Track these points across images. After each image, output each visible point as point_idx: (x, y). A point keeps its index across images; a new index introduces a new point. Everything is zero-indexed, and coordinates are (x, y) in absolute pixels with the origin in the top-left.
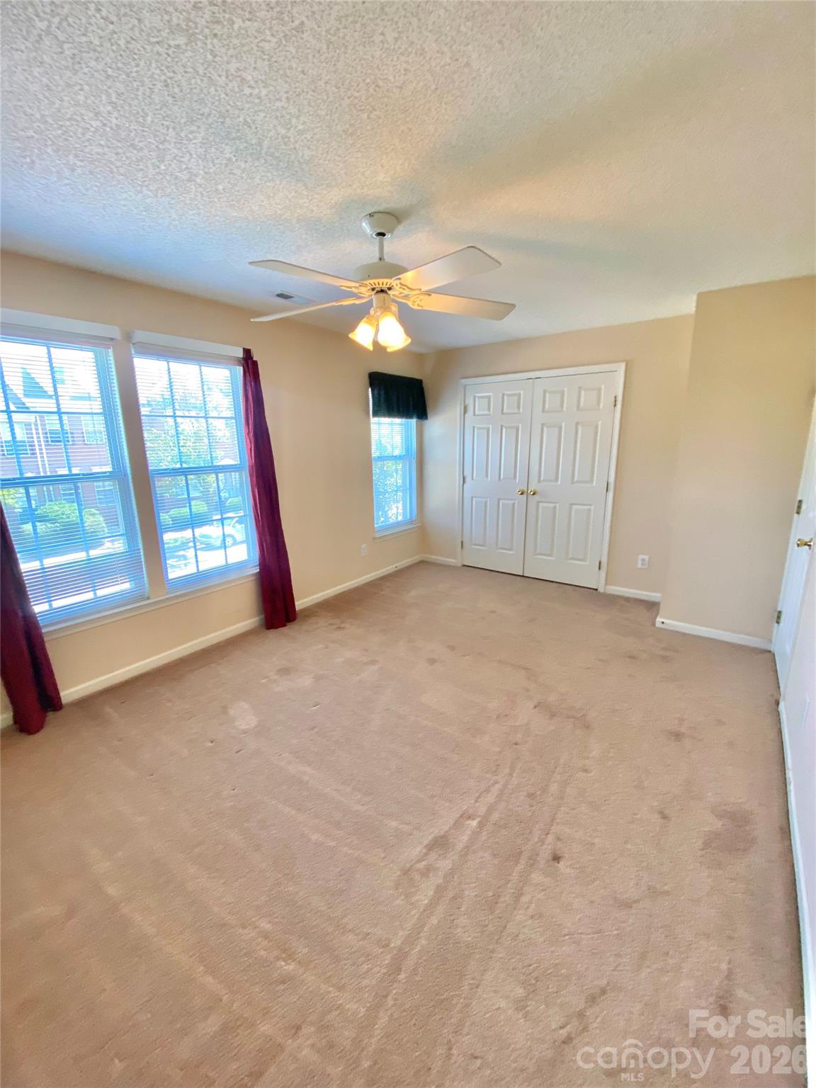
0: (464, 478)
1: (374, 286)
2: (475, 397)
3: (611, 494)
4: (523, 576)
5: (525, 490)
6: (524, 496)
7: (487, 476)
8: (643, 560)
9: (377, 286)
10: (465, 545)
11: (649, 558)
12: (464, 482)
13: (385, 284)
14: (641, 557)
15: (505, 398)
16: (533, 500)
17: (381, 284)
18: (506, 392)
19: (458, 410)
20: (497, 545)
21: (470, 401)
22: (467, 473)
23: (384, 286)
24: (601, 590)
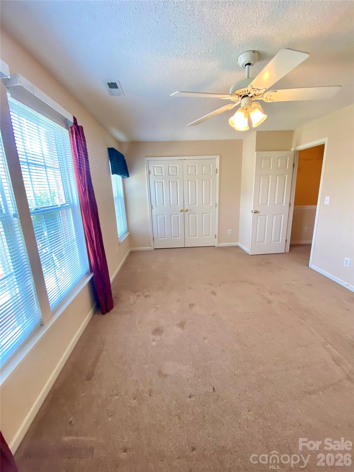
0: (152, 207)
1: (241, 94)
2: (154, 166)
3: (217, 208)
4: (185, 247)
5: (183, 209)
6: (183, 212)
7: (164, 205)
8: (230, 231)
9: (242, 93)
10: (155, 239)
11: (232, 230)
12: (152, 208)
13: (246, 91)
14: (229, 230)
15: (170, 168)
16: (186, 214)
17: (244, 92)
18: (170, 165)
19: (146, 173)
20: (172, 236)
21: (151, 169)
22: (153, 204)
23: (246, 92)
24: (216, 246)
